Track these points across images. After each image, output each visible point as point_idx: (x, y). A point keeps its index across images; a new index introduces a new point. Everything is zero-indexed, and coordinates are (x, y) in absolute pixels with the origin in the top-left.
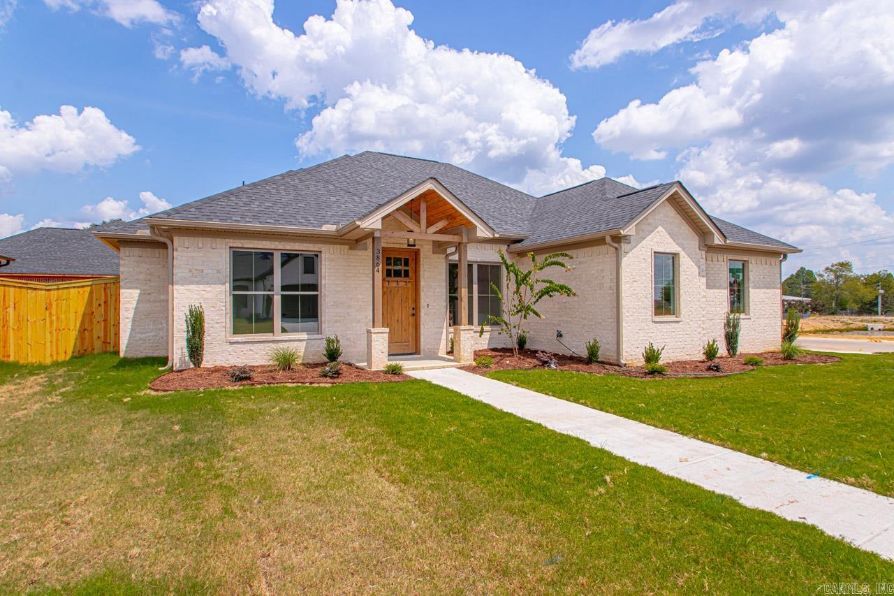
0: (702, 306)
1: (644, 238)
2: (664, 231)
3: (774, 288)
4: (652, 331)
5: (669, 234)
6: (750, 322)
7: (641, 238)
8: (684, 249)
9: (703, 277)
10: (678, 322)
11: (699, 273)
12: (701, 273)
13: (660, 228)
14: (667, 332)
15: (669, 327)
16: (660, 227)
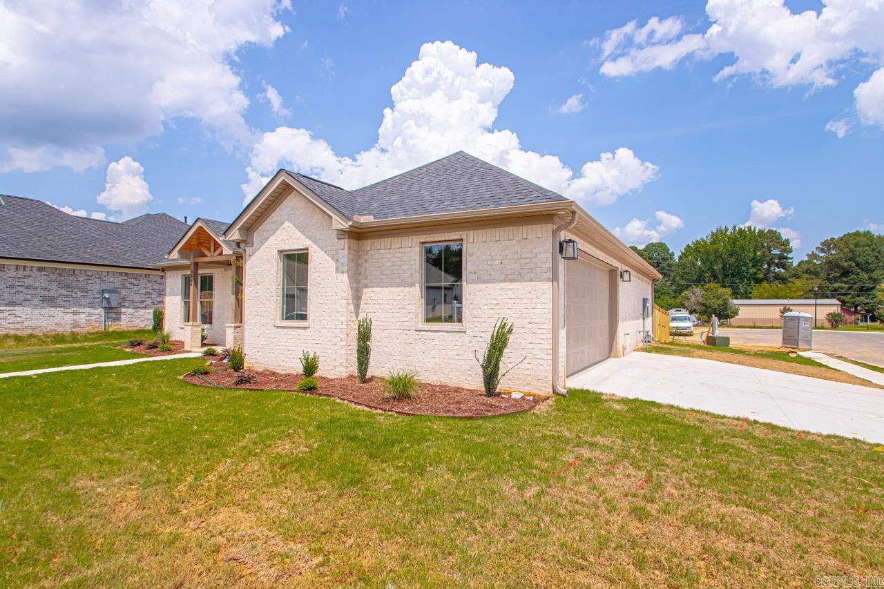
0: (339, 310)
1: (268, 238)
2: (291, 225)
3: (531, 280)
4: (273, 336)
5: (297, 228)
6: (466, 338)
7: (265, 239)
8: (315, 242)
9: (343, 272)
10: (305, 328)
11: (337, 269)
12: (340, 269)
13: (287, 224)
14: (291, 339)
15: (293, 333)
16: (287, 222)
